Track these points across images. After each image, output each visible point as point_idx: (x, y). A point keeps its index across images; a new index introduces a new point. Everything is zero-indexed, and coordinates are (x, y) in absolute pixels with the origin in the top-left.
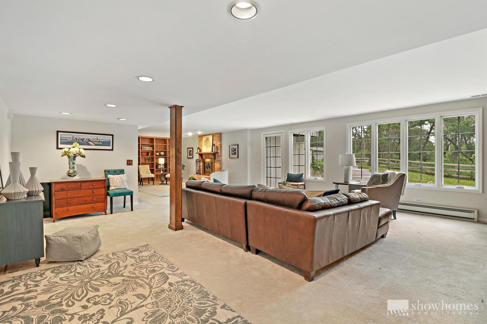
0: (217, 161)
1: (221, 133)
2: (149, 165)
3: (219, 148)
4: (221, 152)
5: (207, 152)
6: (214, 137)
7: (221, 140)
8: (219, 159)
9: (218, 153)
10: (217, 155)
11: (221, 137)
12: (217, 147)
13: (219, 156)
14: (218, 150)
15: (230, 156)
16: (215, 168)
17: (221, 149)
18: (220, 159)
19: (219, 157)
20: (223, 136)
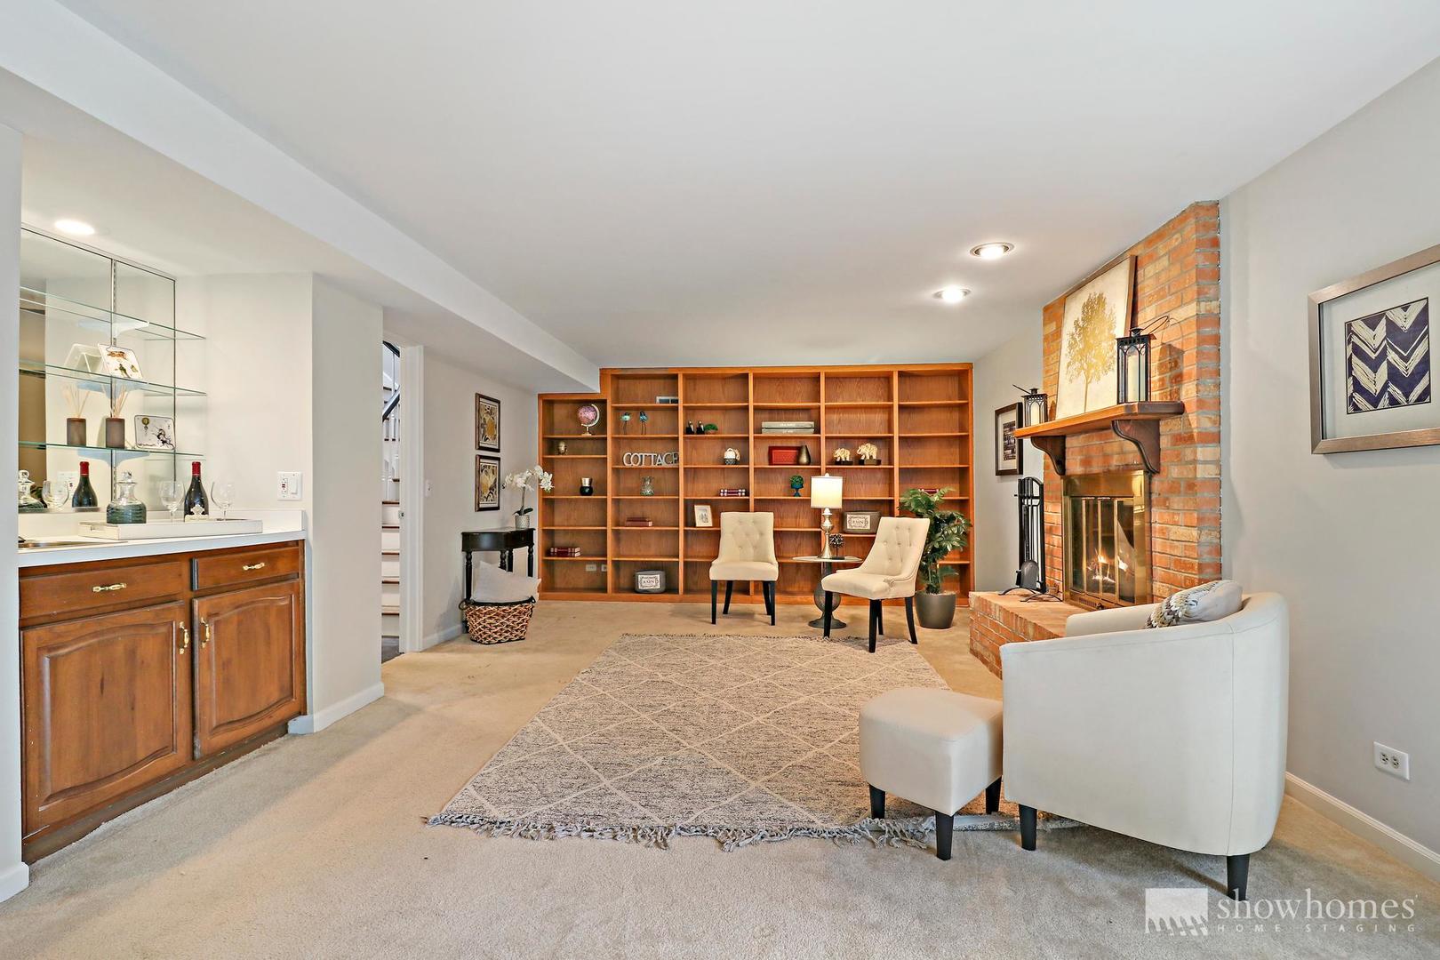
0: (1174, 488)
1: (1215, 206)
2: (772, 514)
3: (1189, 366)
4: (1215, 405)
5: (1090, 409)
6: (1148, 273)
7: (1216, 276)
8: (1186, 473)
9: (1180, 410)
10: (1168, 428)
11: (1215, 243)
12: (1173, 356)
13: (1186, 439)
14: (1178, 379)
15: (1319, 430)
16: (1157, 557)
17: (1214, 372)
18: (1203, 472)
19: (1188, 453)
20: (1230, 236)
